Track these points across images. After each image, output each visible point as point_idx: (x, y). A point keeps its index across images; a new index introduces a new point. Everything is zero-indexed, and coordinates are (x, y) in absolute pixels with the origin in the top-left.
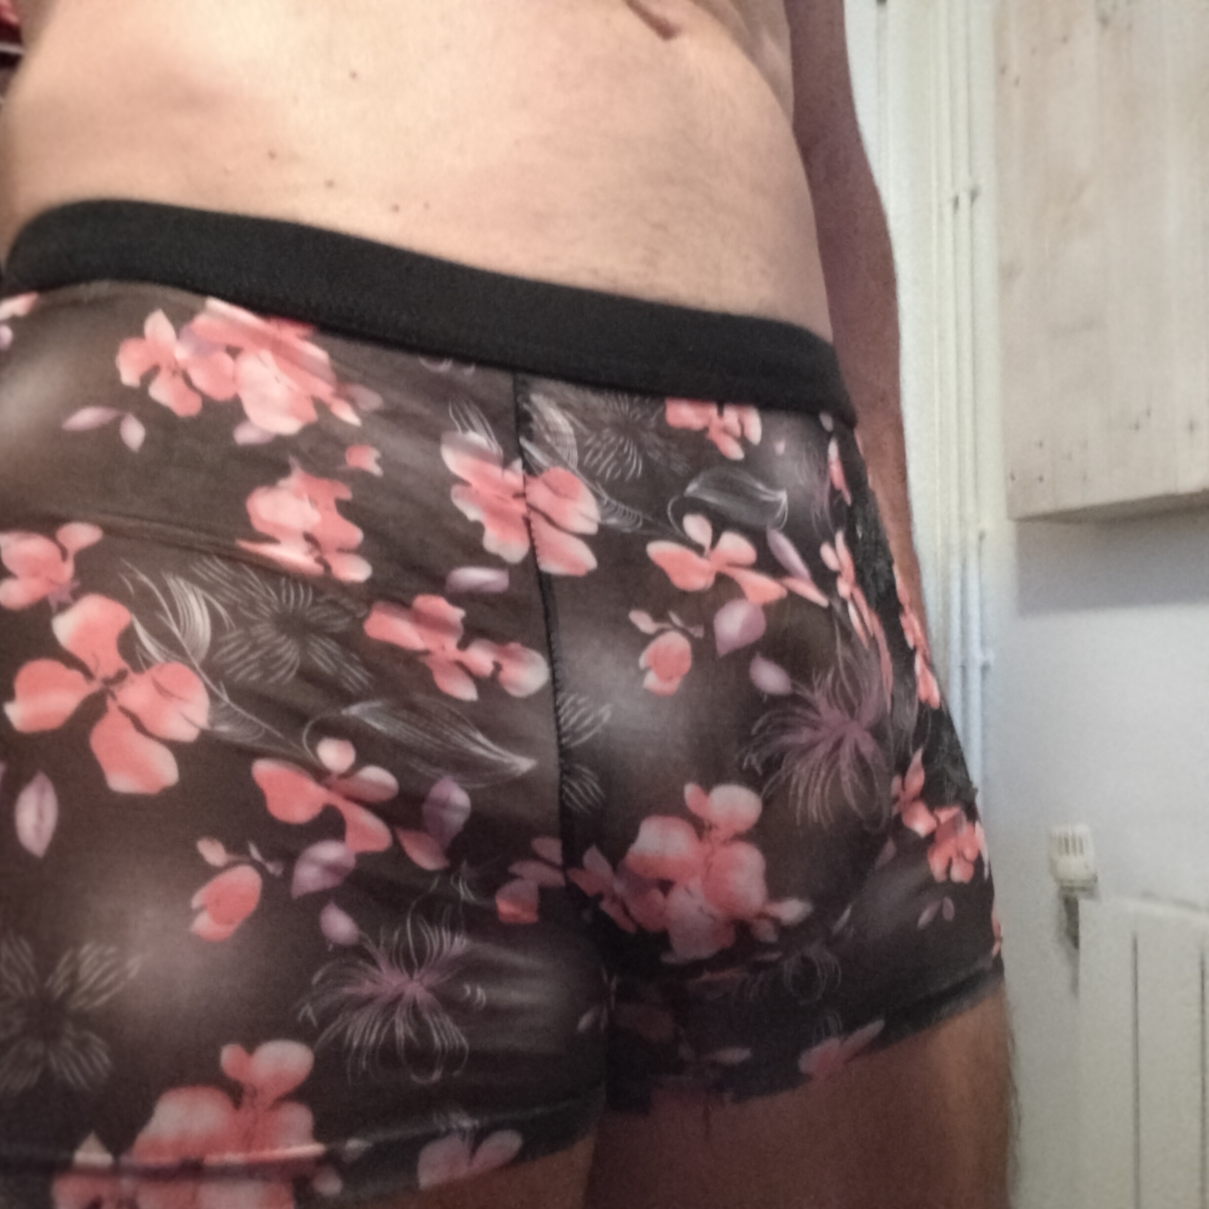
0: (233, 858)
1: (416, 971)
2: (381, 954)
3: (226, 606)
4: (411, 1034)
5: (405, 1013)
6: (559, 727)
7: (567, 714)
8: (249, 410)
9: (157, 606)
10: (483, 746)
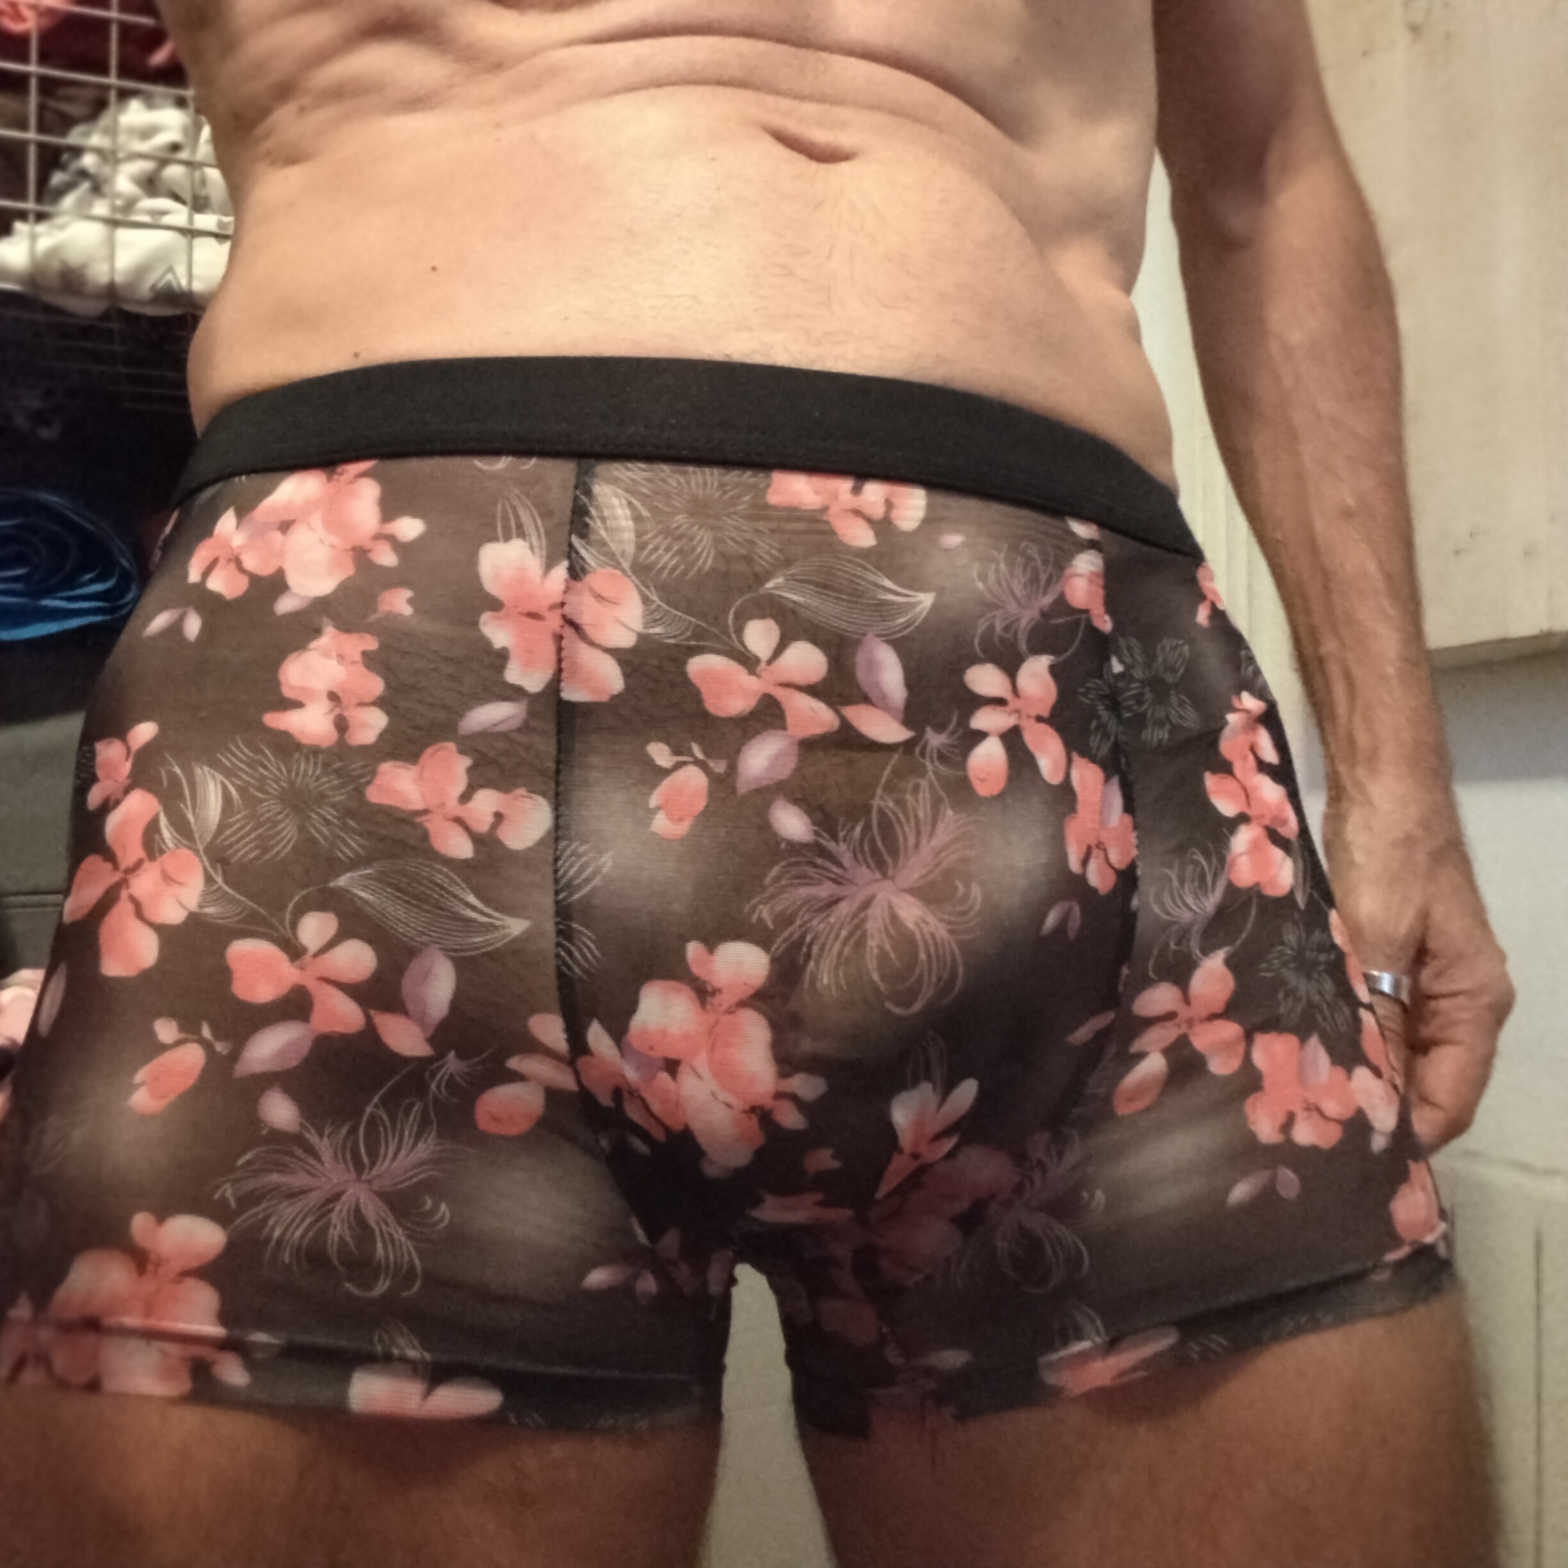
0: (182, 1036)
1: (366, 1171)
2: (324, 1146)
3: (239, 789)
4: (349, 1239)
5: (344, 1213)
6: (557, 881)
7: (567, 864)
8: (292, 579)
9: (180, 796)
10: (474, 908)
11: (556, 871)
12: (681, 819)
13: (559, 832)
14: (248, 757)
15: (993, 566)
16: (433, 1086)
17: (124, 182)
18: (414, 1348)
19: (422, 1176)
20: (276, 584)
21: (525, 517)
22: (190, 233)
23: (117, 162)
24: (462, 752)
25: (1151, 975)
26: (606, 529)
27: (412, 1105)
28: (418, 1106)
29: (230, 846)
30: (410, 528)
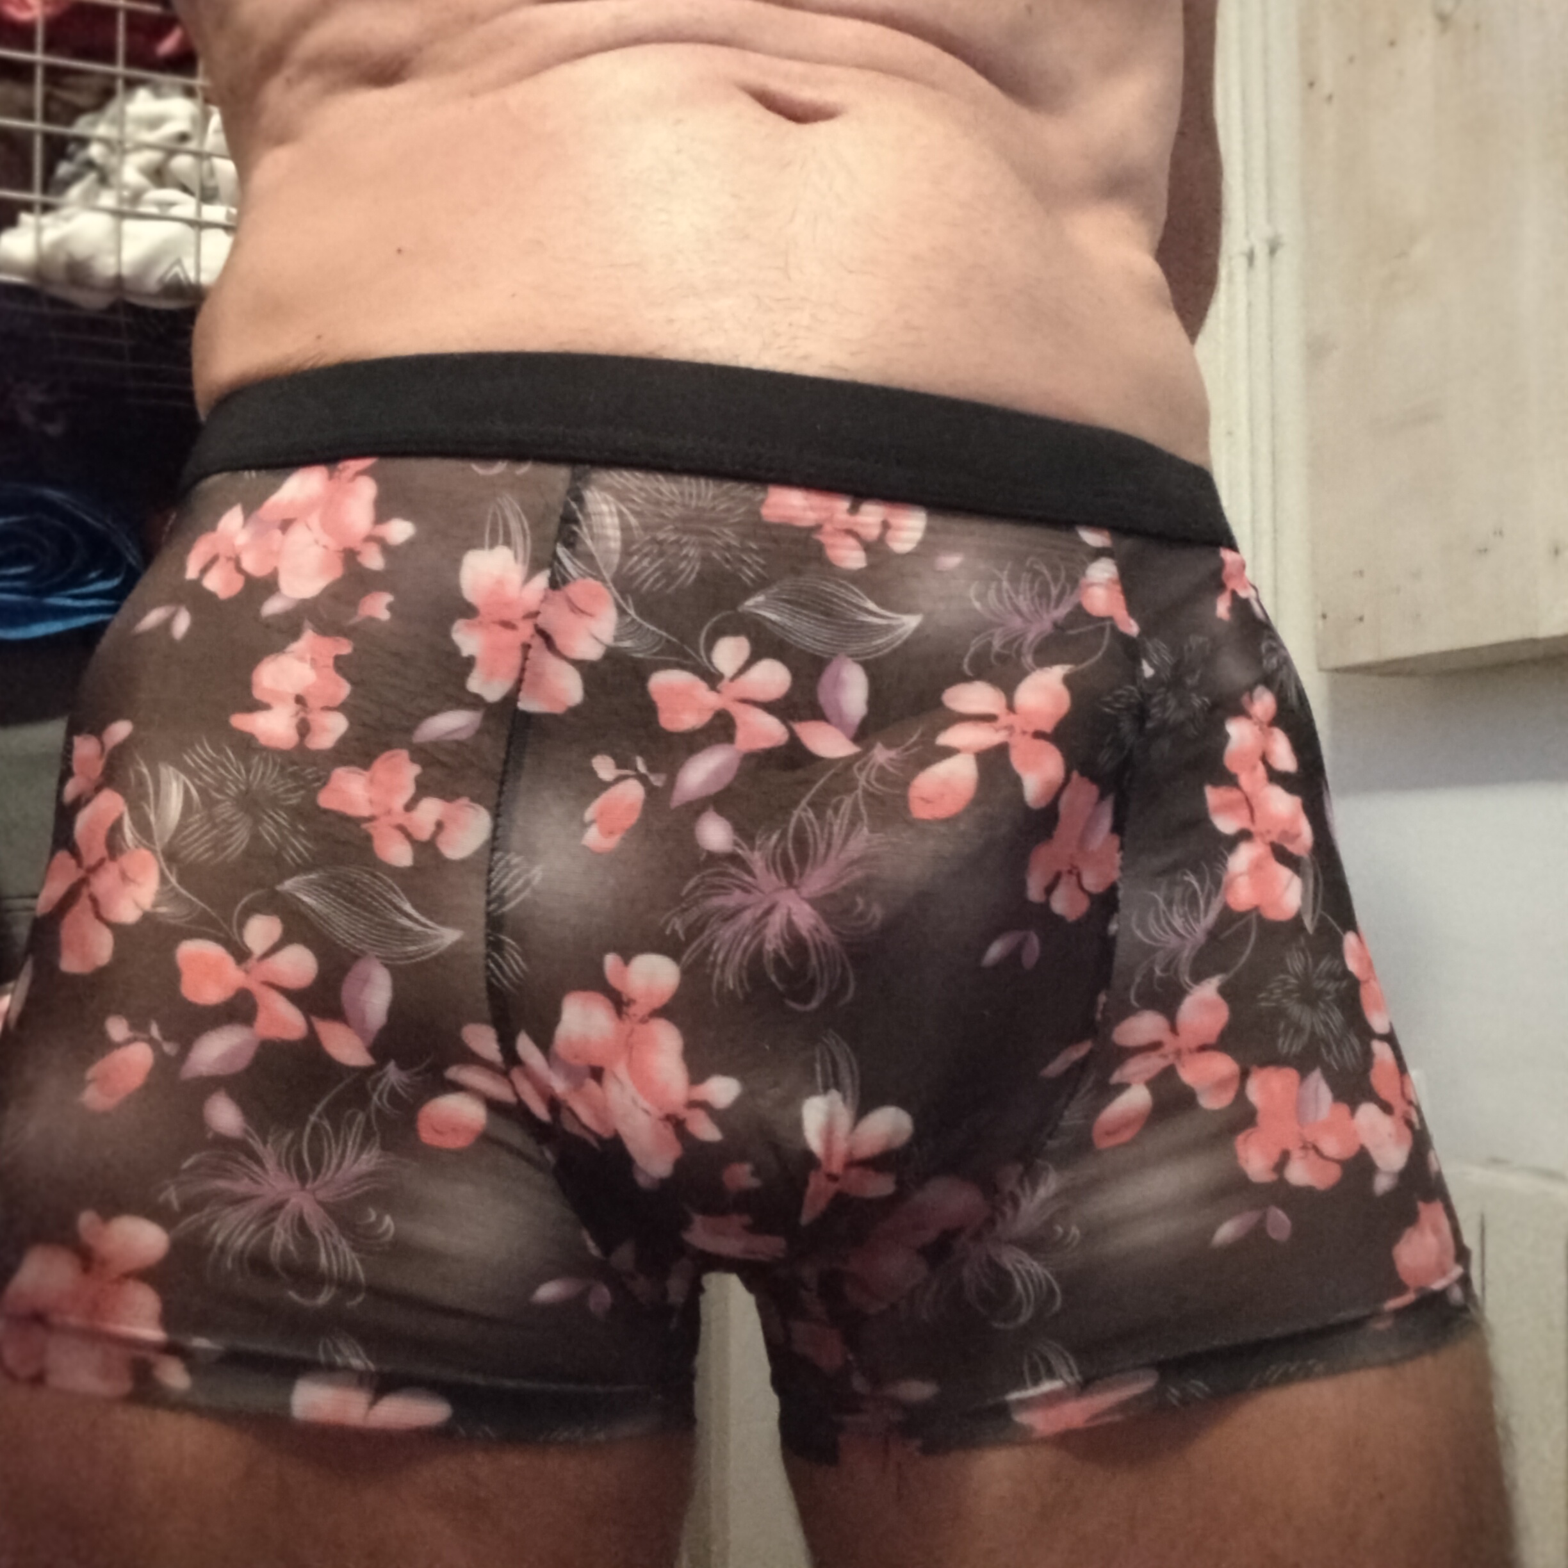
0: (132, 1035)
1: (310, 1180)
2: (268, 1154)
3: (200, 790)
4: (292, 1247)
5: (288, 1222)
6: (488, 891)
7: (499, 876)
8: (284, 582)
9: (144, 796)
10: (408, 916)
11: (489, 882)
12: (611, 833)
13: (495, 843)
14: (212, 758)
15: (994, 585)
16: (375, 1098)
17: (131, 172)
18: (358, 1356)
19: (366, 1188)
20: (267, 586)
21: (514, 525)
22: (198, 225)
23: (125, 152)
24: (413, 760)
25: (1134, 1003)
26: (592, 538)
27: (354, 1115)
28: (361, 1117)
29: (185, 847)
30: (400, 530)
